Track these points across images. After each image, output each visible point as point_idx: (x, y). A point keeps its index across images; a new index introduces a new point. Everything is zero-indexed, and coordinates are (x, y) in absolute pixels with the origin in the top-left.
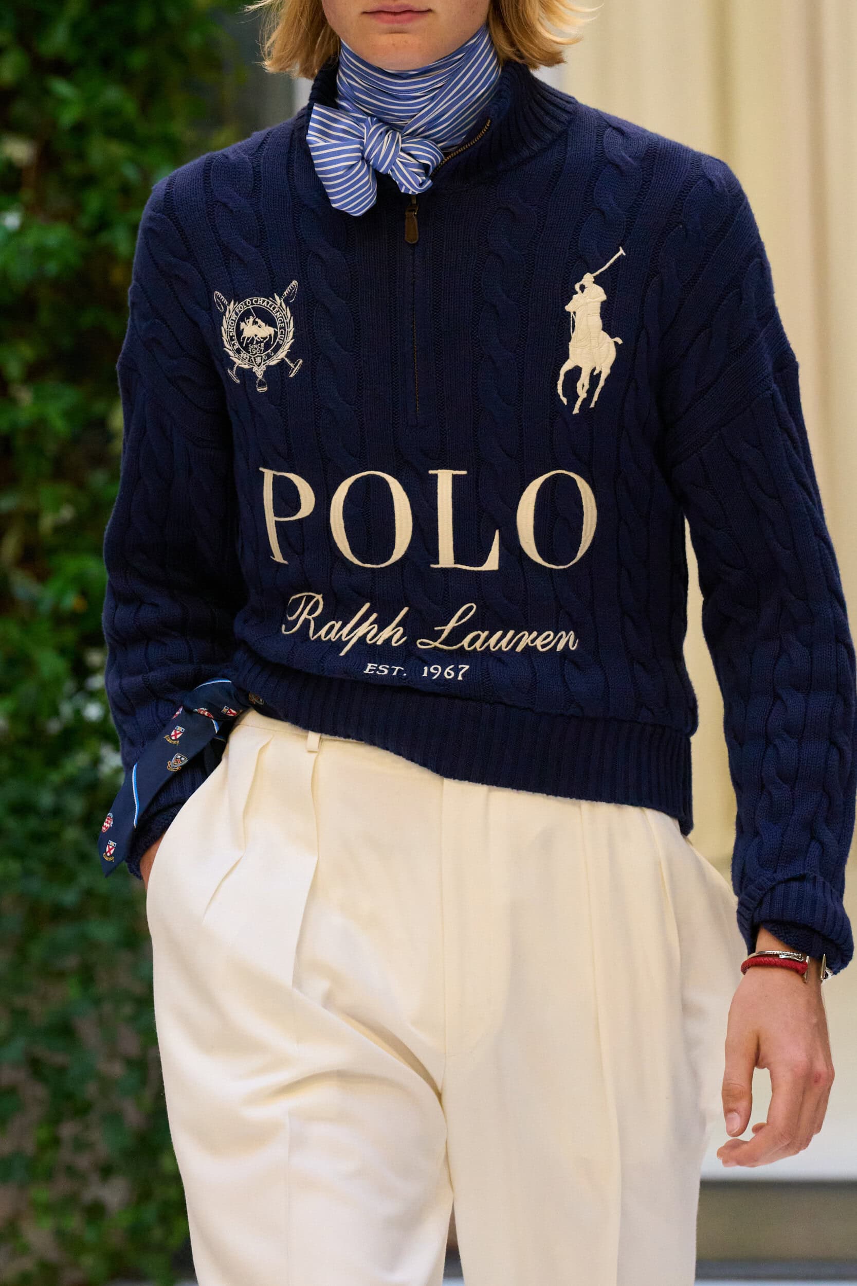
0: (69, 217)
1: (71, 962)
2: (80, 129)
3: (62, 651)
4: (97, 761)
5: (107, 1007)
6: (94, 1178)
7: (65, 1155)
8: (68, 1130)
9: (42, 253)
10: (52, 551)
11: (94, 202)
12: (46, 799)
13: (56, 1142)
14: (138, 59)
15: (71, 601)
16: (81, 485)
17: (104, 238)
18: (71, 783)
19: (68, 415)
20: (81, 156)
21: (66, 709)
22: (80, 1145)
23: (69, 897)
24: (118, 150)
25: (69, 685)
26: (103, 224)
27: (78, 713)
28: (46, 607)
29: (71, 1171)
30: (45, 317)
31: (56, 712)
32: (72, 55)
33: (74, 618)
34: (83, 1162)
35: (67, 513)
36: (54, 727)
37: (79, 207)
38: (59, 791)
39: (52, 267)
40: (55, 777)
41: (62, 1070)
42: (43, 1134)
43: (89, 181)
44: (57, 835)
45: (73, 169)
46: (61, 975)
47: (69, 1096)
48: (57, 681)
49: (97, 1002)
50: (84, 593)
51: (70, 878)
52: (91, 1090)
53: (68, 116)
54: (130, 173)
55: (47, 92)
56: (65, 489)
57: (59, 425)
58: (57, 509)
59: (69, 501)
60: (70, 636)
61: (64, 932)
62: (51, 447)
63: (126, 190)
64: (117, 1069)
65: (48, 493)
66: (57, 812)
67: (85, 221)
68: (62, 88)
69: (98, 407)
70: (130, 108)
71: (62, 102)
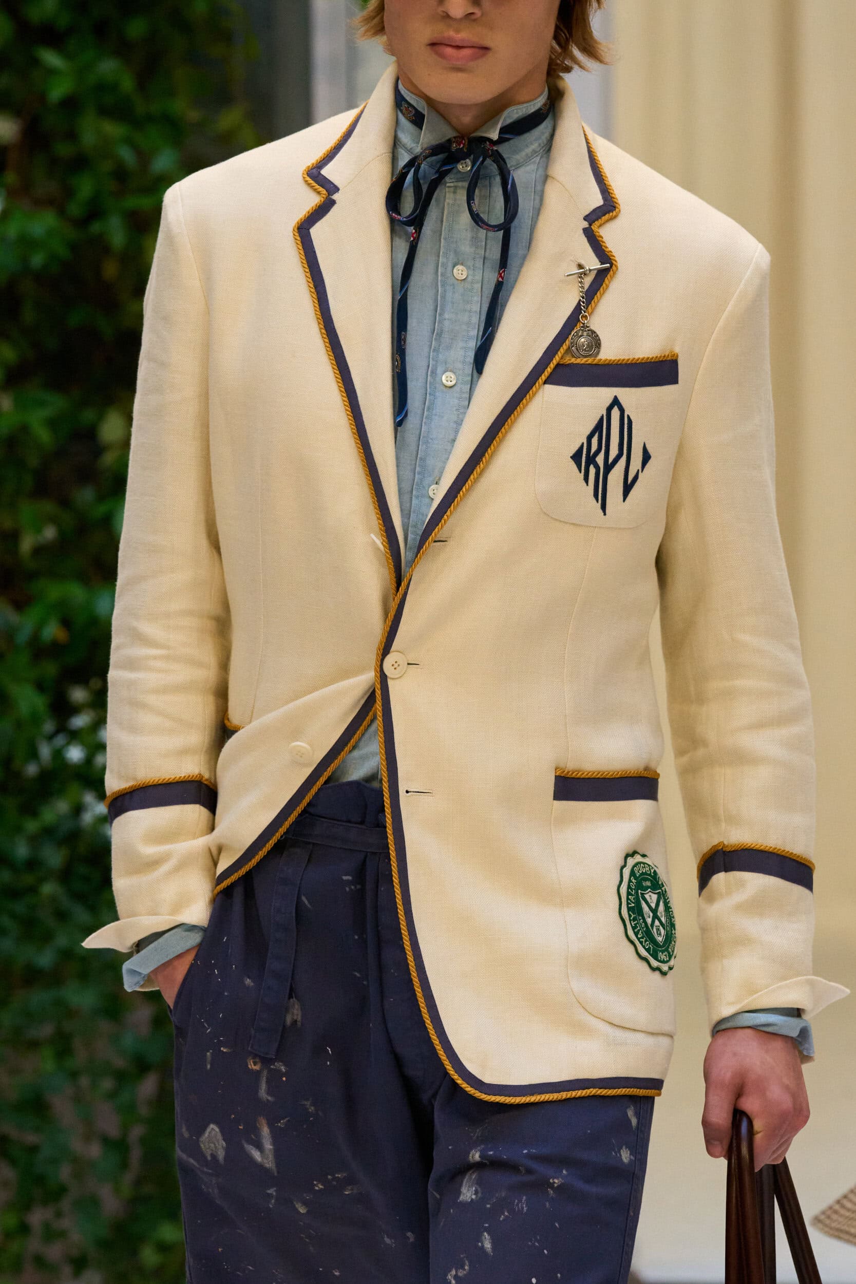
0: (58, 204)
1: (46, 1030)
2: (71, 104)
3: (40, 686)
4: (78, 809)
5: (84, 1081)
6: (67, 1270)
7: (34, 1244)
8: (37, 1217)
9: (27, 243)
10: (32, 576)
11: (85, 187)
12: (22, 851)
13: (24, 1229)
14: (136, 28)
15: (52, 631)
16: (65, 503)
17: (96, 227)
18: (48, 832)
19: (53, 424)
20: (72, 136)
21: (45, 751)
22: (51, 1234)
23: (45, 959)
24: (113, 129)
25: (49, 726)
26: (94, 212)
27: (58, 754)
28: (23, 637)
29: (40, 1261)
30: (29, 315)
31: (33, 754)
32: (63, 21)
33: (55, 650)
34: (54, 1252)
35: (50, 533)
36: (32, 770)
37: (69, 192)
38: (35, 840)
39: (37, 260)
40: (32, 826)
41: (33, 1149)
42: (10, 1221)
43: (80, 163)
44: (33, 890)
45: (63, 150)
46: (34, 1045)
47: (40, 1180)
48: (36, 720)
49: (74, 1075)
50: (66, 623)
51: (47, 937)
52: (64, 1173)
53: (58, 91)
54: (126, 155)
55: (36, 62)
56: (48, 507)
57: (44, 435)
58: (39, 530)
59: (53, 520)
60: (50, 669)
61: (38, 997)
62: (33, 461)
63: (121, 175)
64: (95, 1151)
65: (28, 510)
66: (32, 864)
67: (75, 209)
68: (51, 58)
69: (88, 415)
70: (127, 83)
71: (52, 72)
